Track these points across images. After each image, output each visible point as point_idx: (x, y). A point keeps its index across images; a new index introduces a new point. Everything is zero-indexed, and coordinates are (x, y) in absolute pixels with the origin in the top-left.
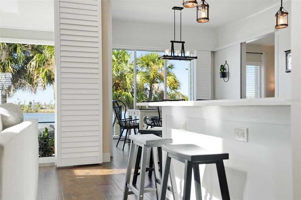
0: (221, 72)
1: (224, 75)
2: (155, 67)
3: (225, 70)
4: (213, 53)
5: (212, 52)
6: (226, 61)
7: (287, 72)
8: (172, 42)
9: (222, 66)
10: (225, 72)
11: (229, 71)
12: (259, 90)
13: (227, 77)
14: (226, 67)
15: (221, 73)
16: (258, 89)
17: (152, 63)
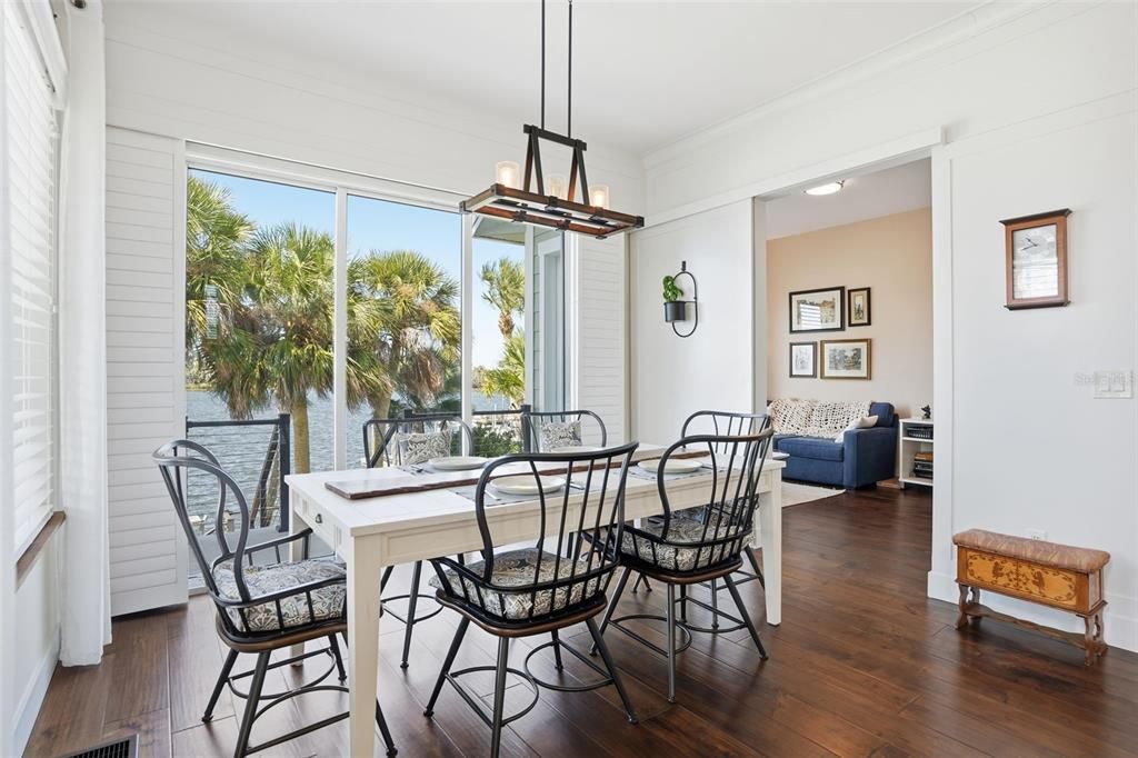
0: (665, 301)
1: (678, 311)
2: (406, 289)
3: (680, 295)
4: (628, 236)
6: (684, 263)
7: (1011, 308)
8: (533, 133)
9: (667, 279)
10: (684, 303)
11: (699, 297)
13: (689, 319)
14: (684, 282)
15: (669, 305)
17: (399, 279)
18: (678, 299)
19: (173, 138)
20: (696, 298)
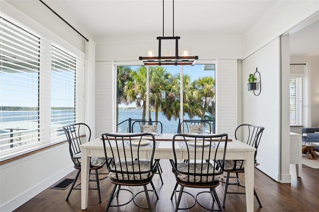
0: (249, 82)
1: (253, 86)
3: (255, 80)
4: (240, 61)
5: (238, 60)
6: (257, 68)
8: (160, 39)
9: (251, 75)
10: (256, 83)
12: (301, 103)
13: (258, 89)
14: (257, 76)
15: (249, 85)
16: (299, 103)
18: (254, 82)
19: (110, 61)
20: (260, 81)
